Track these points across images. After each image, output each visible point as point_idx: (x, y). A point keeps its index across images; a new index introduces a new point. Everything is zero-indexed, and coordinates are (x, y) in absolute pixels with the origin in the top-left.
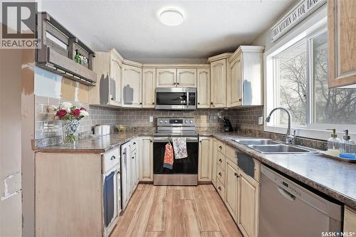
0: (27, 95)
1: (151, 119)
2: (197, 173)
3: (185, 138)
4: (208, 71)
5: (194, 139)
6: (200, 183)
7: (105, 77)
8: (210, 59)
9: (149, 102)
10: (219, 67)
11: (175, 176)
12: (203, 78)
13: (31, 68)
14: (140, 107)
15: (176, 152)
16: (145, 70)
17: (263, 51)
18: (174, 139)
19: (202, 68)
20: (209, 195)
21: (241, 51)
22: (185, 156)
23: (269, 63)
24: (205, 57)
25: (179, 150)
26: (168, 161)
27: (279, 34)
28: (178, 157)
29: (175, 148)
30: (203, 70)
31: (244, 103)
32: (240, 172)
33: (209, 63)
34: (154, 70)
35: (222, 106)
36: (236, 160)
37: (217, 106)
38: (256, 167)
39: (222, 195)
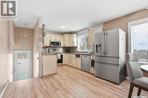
2: (62, 62)
3: (60, 54)
4: (63, 37)
5: (62, 54)
6: (63, 65)
9: (48, 44)
10: (67, 36)
12: (62, 39)
16: (47, 35)
17: (77, 36)
19: (62, 36)
23: (79, 38)
24: (63, 34)
25: (59, 57)
27: (81, 34)
28: (59, 59)
31: (74, 46)
32: (77, 58)
33: (64, 35)
34: (50, 35)
35: (67, 46)
36: (75, 56)
37: (66, 46)
38: (81, 56)
39: (71, 65)
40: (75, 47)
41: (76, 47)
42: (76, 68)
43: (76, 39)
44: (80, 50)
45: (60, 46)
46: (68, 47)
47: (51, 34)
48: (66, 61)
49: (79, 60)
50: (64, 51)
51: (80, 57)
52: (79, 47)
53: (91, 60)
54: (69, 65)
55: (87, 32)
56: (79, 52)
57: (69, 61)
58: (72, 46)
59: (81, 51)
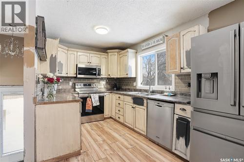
0: (29, 68)
1: (71, 83)
2: (103, 113)
3: (98, 94)
4: (106, 57)
5: (102, 95)
6: (105, 119)
7: (54, 56)
8: (108, 51)
9: (72, 73)
10: (114, 56)
11: (92, 117)
12: (104, 60)
13: (31, 50)
14: (66, 75)
15: (93, 102)
16: (69, 52)
17: (136, 53)
18: (92, 95)
19: (104, 55)
20: (113, 123)
21: (128, 51)
22: (98, 104)
23: (139, 59)
24: (104, 50)
25: (95, 101)
26: (89, 108)
27: (145, 48)
28: (95, 105)
29: (93, 100)
30: (104, 56)
31: (129, 76)
32: (135, 106)
33: (107, 53)
34: (76, 53)
35: (115, 77)
36: (132, 101)
37: (112, 77)
38: (145, 101)
39: (121, 120)
40: (131, 78)
41: (134, 79)
42: (133, 130)
43: (134, 60)
44: (142, 86)
45: (98, 77)
46: (118, 78)
47: (77, 50)
48: (111, 111)
49: (141, 110)
50: (109, 87)
51: (143, 105)
52: (140, 80)
53: (176, 117)
54: (118, 119)
55: (162, 42)
56: (140, 90)
57: (117, 112)
58: (126, 76)
59: (147, 87)
